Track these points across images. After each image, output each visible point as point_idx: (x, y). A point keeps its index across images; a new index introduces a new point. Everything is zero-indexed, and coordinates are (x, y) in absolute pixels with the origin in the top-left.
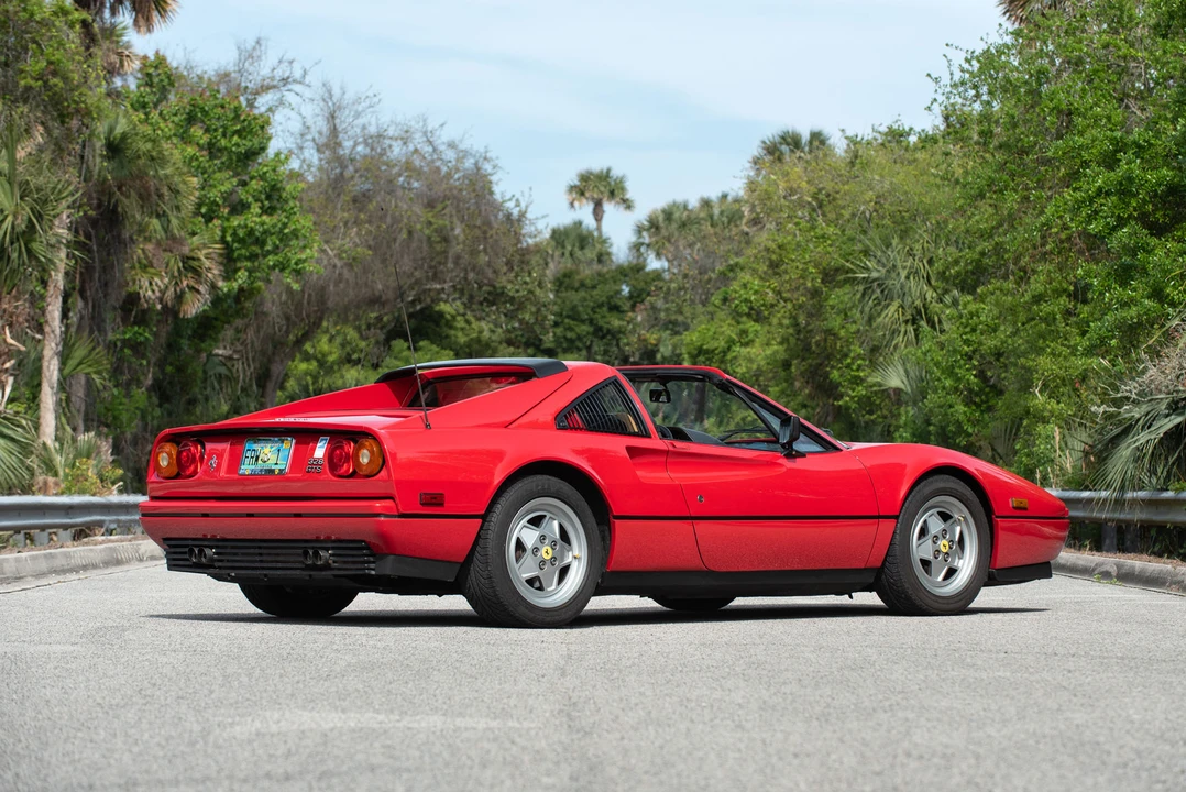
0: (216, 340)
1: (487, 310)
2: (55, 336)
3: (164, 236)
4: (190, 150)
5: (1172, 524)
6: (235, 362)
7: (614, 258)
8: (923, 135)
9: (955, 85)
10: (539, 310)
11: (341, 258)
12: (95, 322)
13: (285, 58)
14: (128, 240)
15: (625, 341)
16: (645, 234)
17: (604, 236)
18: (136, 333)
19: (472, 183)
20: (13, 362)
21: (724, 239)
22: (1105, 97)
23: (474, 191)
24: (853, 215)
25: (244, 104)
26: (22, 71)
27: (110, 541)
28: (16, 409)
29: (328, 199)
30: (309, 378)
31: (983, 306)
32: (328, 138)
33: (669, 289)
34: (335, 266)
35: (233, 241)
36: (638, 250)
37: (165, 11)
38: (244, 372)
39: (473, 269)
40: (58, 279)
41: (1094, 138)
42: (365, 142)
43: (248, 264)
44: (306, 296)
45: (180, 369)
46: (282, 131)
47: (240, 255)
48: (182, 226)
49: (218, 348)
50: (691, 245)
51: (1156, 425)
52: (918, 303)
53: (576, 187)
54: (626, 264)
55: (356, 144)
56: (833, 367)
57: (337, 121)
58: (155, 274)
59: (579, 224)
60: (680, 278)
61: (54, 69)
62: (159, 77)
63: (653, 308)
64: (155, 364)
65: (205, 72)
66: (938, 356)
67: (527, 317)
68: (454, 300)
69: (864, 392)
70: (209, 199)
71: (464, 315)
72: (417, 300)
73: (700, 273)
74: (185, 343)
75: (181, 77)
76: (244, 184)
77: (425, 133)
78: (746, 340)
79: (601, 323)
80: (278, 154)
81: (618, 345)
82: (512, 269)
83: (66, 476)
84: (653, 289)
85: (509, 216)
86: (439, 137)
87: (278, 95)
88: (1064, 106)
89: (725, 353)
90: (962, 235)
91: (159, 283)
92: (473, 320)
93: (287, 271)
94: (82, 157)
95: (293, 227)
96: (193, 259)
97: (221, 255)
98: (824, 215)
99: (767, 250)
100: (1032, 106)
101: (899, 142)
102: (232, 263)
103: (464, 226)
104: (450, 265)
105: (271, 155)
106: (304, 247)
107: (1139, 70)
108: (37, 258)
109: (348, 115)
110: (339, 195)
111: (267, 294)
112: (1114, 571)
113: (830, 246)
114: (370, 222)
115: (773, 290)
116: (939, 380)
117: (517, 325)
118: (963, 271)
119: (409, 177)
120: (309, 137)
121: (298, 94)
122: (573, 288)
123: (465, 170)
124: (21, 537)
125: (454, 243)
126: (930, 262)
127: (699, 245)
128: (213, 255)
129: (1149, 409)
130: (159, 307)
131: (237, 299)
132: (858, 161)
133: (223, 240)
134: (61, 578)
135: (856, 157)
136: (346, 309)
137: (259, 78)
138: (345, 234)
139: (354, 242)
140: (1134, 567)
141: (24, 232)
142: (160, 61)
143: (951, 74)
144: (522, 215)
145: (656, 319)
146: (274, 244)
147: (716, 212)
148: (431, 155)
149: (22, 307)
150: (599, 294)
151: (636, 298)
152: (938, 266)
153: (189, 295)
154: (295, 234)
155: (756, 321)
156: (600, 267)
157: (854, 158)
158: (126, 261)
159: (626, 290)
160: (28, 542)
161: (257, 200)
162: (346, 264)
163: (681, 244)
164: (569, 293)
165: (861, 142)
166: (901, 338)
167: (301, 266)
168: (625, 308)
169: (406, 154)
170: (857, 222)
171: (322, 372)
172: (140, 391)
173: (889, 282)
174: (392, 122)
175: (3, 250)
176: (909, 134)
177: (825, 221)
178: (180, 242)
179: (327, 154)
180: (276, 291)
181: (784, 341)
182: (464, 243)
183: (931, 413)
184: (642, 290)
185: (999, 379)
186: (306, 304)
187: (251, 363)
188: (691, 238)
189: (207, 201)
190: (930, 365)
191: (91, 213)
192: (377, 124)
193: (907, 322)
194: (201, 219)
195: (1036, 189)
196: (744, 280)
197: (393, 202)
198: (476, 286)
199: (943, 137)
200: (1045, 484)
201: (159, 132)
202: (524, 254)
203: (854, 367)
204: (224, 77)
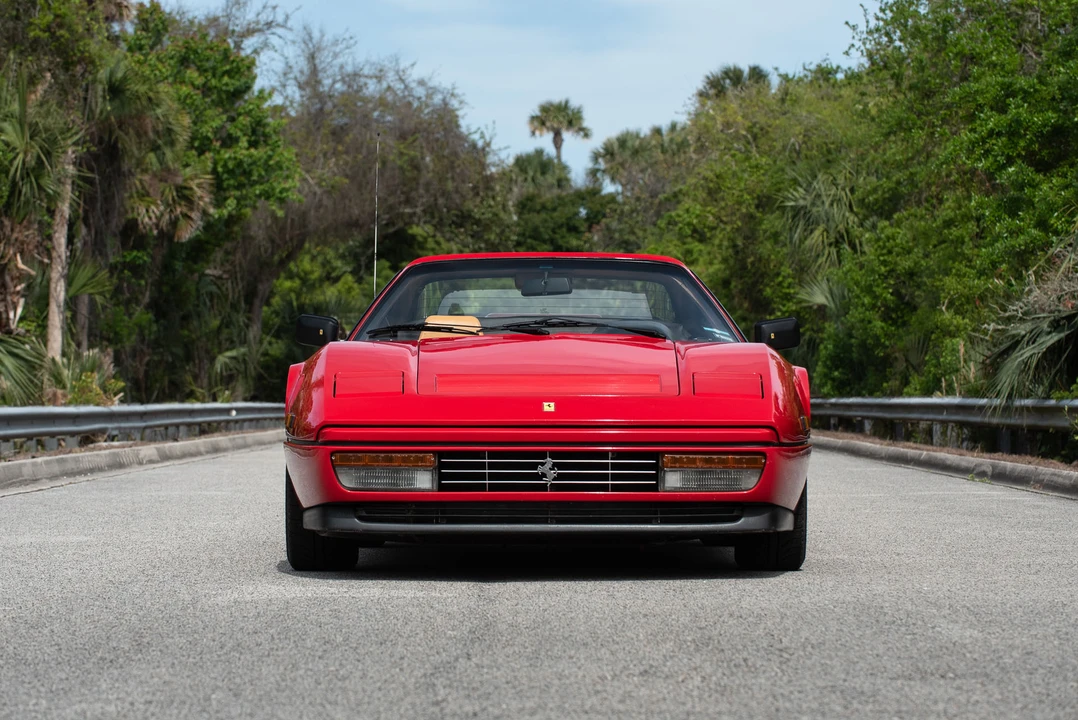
0: (208, 262)
1: (456, 231)
2: (61, 261)
3: (159, 167)
4: (185, 90)
5: (1054, 428)
6: (224, 281)
7: (573, 184)
8: (849, 72)
9: (870, 32)
10: (503, 232)
11: (320, 186)
12: (97, 246)
14: (127, 173)
16: (600, 160)
17: (565, 163)
18: (135, 257)
19: (441, 118)
20: (23, 285)
21: (673, 165)
22: (1004, 43)
23: (442, 124)
24: (784, 148)
25: (232, 45)
26: (31, 24)
27: (113, 447)
28: (27, 327)
29: (309, 133)
30: (292, 294)
31: (898, 230)
32: (309, 76)
33: (622, 212)
34: (315, 194)
35: (224, 172)
36: (595, 175)
38: (233, 290)
39: (443, 194)
40: (65, 209)
41: (988, 83)
42: (343, 80)
43: (237, 193)
44: (289, 221)
45: (175, 289)
46: (268, 70)
47: (229, 185)
48: (177, 159)
49: (209, 269)
50: (643, 171)
51: (1039, 341)
52: (841, 227)
53: (537, 116)
54: (583, 188)
55: (334, 82)
56: (766, 285)
57: (317, 61)
58: (152, 203)
59: (539, 152)
60: (633, 201)
61: (60, 21)
62: (156, 25)
63: (608, 228)
64: (152, 284)
65: (196, 17)
66: (858, 275)
67: (493, 237)
68: (425, 223)
69: (794, 308)
70: (202, 134)
71: (434, 236)
72: (392, 222)
73: (652, 197)
74: (178, 265)
75: (174, 21)
76: (232, 120)
77: (397, 72)
78: (691, 259)
79: (560, 242)
80: (261, 91)
82: (477, 194)
83: (73, 387)
84: (608, 211)
85: (474, 145)
86: (410, 75)
87: (263, 38)
88: (967, 51)
90: (880, 166)
91: (155, 210)
92: (441, 240)
93: (272, 199)
94: (85, 99)
95: (278, 159)
96: (186, 188)
97: (211, 185)
98: (757, 147)
99: (705, 179)
100: (939, 51)
101: (827, 80)
102: (222, 193)
103: (433, 156)
104: (421, 191)
105: (256, 93)
106: (287, 177)
107: (1035, 18)
108: (45, 191)
109: (328, 55)
110: (319, 128)
111: (253, 220)
112: (989, 470)
113: (763, 175)
114: (347, 152)
115: (713, 214)
116: (858, 297)
117: (483, 245)
118: (881, 199)
119: (383, 111)
120: (291, 76)
121: (280, 37)
122: (535, 211)
123: (434, 105)
124: (34, 442)
125: (424, 172)
126: (852, 190)
127: (650, 170)
128: (204, 185)
129: (1033, 326)
130: (155, 232)
131: (227, 224)
132: (788, 98)
133: (214, 171)
134: (72, 480)
135: (787, 94)
136: (326, 231)
137: (245, 22)
138: (324, 164)
139: (333, 172)
140: (1005, 468)
141: (34, 169)
142: (155, 8)
143: (867, 22)
144: (488, 144)
145: (611, 238)
146: (260, 174)
147: (666, 139)
148: (403, 92)
149: (31, 235)
150: (559, 216)
151: (593, 220)
152: (859, 194)
153: (182, 222)
154: (279, 166)
155: (700, 240)
156: (559, 191)
157: (785, 95)
158: (126, 191)
159: (583, 212)
160: (39, 447)
161: (245, 134)
162: (325, 192)
163: (635, 170)
164: (531, 215)
165: (792, 79)
166: (824, 259)
167: (284, 195)
168: (582, 229)
169: (380, 91)
170: (787, 153)
171: (304, 289)
172: (138, 309)
173: (814, 210)
174: (367, 61)
175: (14, 184)
176: (836, 72)
177: (758, 153)
178: (174, 173)
179: (308, 91)
180: (260, 219)
181: (725, 260)
182: (433, 171)
183: (853, 327)
184: (598, 212)
185: (912, 296)
186: (289, 229)
187: (239, 280)
188: (643, 164)
189: (199, 136)
190: (851, 284)
191: (94, 149)
192: (354, 64)
193: (830, 245)
194: (194, 152)
195: (941, 126)
196: (687, 206)
197: (368, 136)
198: (445, 210)
199: (868, 74)
200: (950, 391)
201: (157, 72)
202: (488, 181)
203: (785, 285)
204: (213, 21)
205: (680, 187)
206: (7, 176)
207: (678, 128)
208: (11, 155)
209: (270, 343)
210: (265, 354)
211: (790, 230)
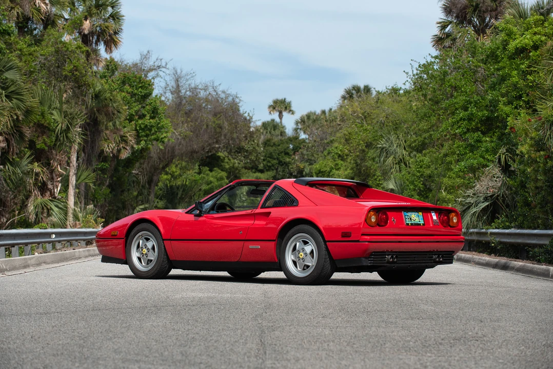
0: (133, 168)
1: (237, 155)
2: (74, 168)
3: (113, 128)
4: (124, 94)
5: (485, 241)
6: (139, 176)
7: (287, 134)
8: (405, 90)
9: (414, 75)
10: (257, 155)
11: (181, 136)
12: (88, 162)
13: (159, 58)
14: (101, 131)
15: (291, 167)
16: (299, 124)
17: (284, 125)
18: (102, 165)
19: (232, 107)
20: (60, 178)
21: (330, 127)
22: (468, 81)
23: (232, 109)
24: (377, 122)
25: (143, 76)
26: (64, 69)
28: (62, 196)
29: (176, 113)
30: (167, 181)
31: (425, 158)
32: (176, 89)
33: (308, 146)
34: (178, 139)
35: (140, 129)
36: (297, 131)
37: (116, 45)
38: (143, 179)
39: (232, 139)
40: (76, 146)
41: (460, 99)
42: (190, 91)
43: (145, 138)
44: (167, 151)
45: (119, 179)
47: (142, 135)
48: (121, 123)
49: (133, 170)
50: (317, 129)
51: (479, 205)
52: (401, 156)
53: (272, 105)
54: (292, 136)
55: (186, 91)
56: (369, 180)
57: (179, 82)
58: (110, 143)
59: (273, 120)
60: (313, 142)
61: (76, 69)
62: (112, 67)
63: (302, 154)
64: (110, 177)
65: (128, 63)
66: (408, 177)
67: (253, 158)
68: (224, 151)
70: (130, 113)
71: (228, 157)
72: (210, 151)
73: (321, 140)
74: (121, 169)
75: (119, 65)
76: (144, 107)
77: (213, 87)
79: (281, 159)
80: (156, 95)
81: (288, 169)
82: (247, 139)
83: (83, 221)
84: (302, 146)
85: (245, 119)
86: (219, 89)
87: (156, 73)
88: (453, 85)
89: (329, 172)
90: (417, 131)
91: (111, 145)
92: (231, 159)
93: (159, 141)
95: (162, 124)
96: (125, 136)
97: (135, 135)
98: (366, 121)
99: (345, 135)
100: (442, 85)
101: (396, 93)
102: (139, 138)
103: (228, 123)
104: (223, 138)
105: (154, 96)
106: (167, 132)
107: (481, 71)
108: (70, 139)
109: (183, 80)
110: (180, 111)
111: (152, 150)
113: (369, 133)
114: (192, 122)
115: (347, 149)
116: (408, 186)
117: (249, 161)
118: (417, 145)
119: (207, 104)
120: (168, 88)
121: (164, 72)
122: (270, 146)
123: (229, 101)
124: (69, 243)
125: (224, 130)
126: (405, 142)
127: (320, 129)
128: (132, 135)
129: (477, 200)
130: (111, 155)
131: (141, 152)
132: (379, 101)
133: (136, 130)
136: (182, 155)
137: (149, 66)
138: (182, 126)
139: (186, 130)
141: (65, 130)
142: (112, 60)
143: (413, 71)
144: (251, 119)
145: (303, 158)
146: (155, 131)
147: (327, 115)
148: (216, 96)
149: (64, 157)
150: (281, 148)
151: (295, 150)
152: (408, 143)
153: (123, 151)
154: (163, 127)
155: (341, 160)
156: (281, 137)
157: (378, 99)
158: (100, 138)
159: (291, 146)
161: (149, 113)
162: (182, 138)
163: (314, 129)
164: (269, 148)
165: (381, 93)
166: (394, 170)
167: (163, 140)
168: (291, 154)
169: (206, 95)
170: (379, 124)
171: (173, 179)
172: (104, 187)
173: (390, 149)
174: (200, 83)
175: (57, 136)
176: (400, 90)
177: (367, 124)
178: (120, 130)
179: (175, 95)
180: (155, 149)
181: (352, 169)
182: (228, 129)
184: (298, 147)
185: (430, 186)
186: (167, 154)
187: (145, 175)
188: (318, 126)
190: (405, 180)
191: (88, 121)
192: (195, 84)
193: (396, 164)
194: (127, 121)
195: (442, 115)
196: (336, 145)
197: (201, 114)
198: (233, 146)
199: (413, 91)
201: (112, 87)
202: (252, 134)
203: (378, 180)
204: (135, 65)
205: (334, 138)
206: (54, 133)
207: (333, 111)
208: (57, 124)
209: (158, 202)
210: (156, 207)
211: (380, 157)
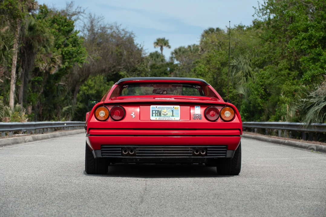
0: (60, 80)
1: (133, 73)
2: (14, 78)
3: (46, 52)
4: (53, 30)
6: (66, 86)
7: (166, 61)
8: (248, 28)
9: (260, 10)
10: (146, 74)
11: (94, 59)
12: (26, 75)
13: (79, 6)
14: (35, 53)
16: (174, 54)
17: (163, 55)
18: (38, 78)
19: (129, 40)
21: (194, 56)
22: (302, 13)
23: (129, 42)
25: (68, 18)
29: (91, 44)
30: (86, 91)
31: (265, 72)
32: (91, 28)
33: (179, 69)
34: (92, 61)
35: (65, 54)
36: (172, 59)
38: (68, 89)
39: (129, 63)
40: (15, 63)
42: (101, 29)
43: (68, 60)
44: (84, 69)
45: (51, 88)
47: (66, 58)
48: (51, 50)
49: (61, 82)
50: (185, 57)
52: (247, 71)
53: (156, 42)
54: (169, 62)
55: (98, 30)
56: (223, 89)
57: (93, 24)
58: (44, 63)
59: (157, 52)
60: (183, 66)
61: (11, 4)
62: (45, 11)
63: (176, 73)
64: (44, 86)
65: (58, 10)
66: (253, 85)
68: (124, 71)
69: (232, 95)
71: (127, 75)
72: (114, 71)
73: (188, 65)
74: (52, 81)
76: (67, 39)
77: (116, 27)
80: (76, 31)
82: (139, 63)
83: (12, 116)
84: (175, 69)
85: (138, 49)
86: (120, 28)
87: (77, 16)
88: (291, 15)
90: (259, 53)
91: (45, 65)
92: (129, 76)
93: (79, 62)
94: (22, 30)
95: (80, 51)
96: (54, 58)
97: (61, 58)
98: (222, 48)
99: (206, 57)
101: (241, 29)
102: (64, 60)
103: (126, 51)
104: (123, 62)
106: (84, 56)
109: (96, 22)
110: (93, 43)
111: (74, 68)
113: (223, 56)
114: (101, 50)
115: (208, 68)
116: (253, 92)
118: (260, 63)
119: (112, 38)
120: (86, 28)
121: (82, 16)
122: (155, 68)
123: (127, 37)
125: (124, 56)
126: (250, 60)
127: (187, 57)
128: (59, 58)
129: (318, 100)
130: (44, 71)
131: (66, 69)
133: (62, 54)
136: (95, 72)
137: (72, 12)
138: (95, 53)
139: (97, 55)
141: (3, 49)
142: (45, 6)
144: (142, 48)
145: (176, 76)
146: (75, 55)
147: (192, 49)
148: (118, 32)
150: (162, 70)
151: (171, 71)
152: (253, 61)
153: (52, 68)
154: (81, 53)
156: (162, 63)
157: (230, 33)
158: (35, 59)
159: (169, 69)
161: (71, 43)
162: (95, 61)
163: (183, 57)
164: (154, 70)
165: (231, 29)
166: (242, 80)
167: (82, 61)
168: (168, 74)
169: (111, 33)
171: (90, 89)
172: (39, 93)
173: (239, 66)
174: (107, 24)
176: (244, 27)
177: (222, 50)
178: (50, 54)
179: (91, 32)
180: (77, 68)
182: (126, 56)
183: (251, 100)
184: (173, 69)
185: (270, 92)
186: (84, 71)
187: (70, 86)
188: (185, 56)
189: (58, 44)
190: (251, 88)
191: (24, 45)
192: (104, 24)
193: (244, 76)
194: (56, 48)
196: (200, 65)
197: (108, 45)
198: (130, 67)
199: (253, 28)
200: (284, 120)
201: (45, 25)
202: (142, 59)
203: (229, 88)
204: (63, 11)
205: (198, 60)
207: (195, 46)
209: (79, 104)
210: (78, 107)
211: (232, 72)
